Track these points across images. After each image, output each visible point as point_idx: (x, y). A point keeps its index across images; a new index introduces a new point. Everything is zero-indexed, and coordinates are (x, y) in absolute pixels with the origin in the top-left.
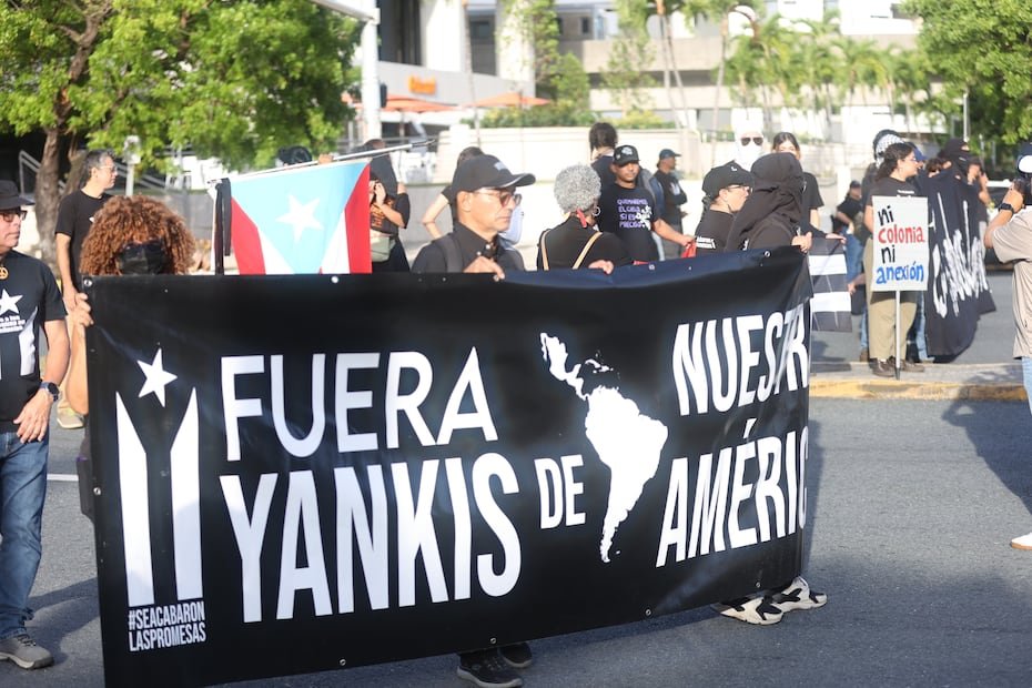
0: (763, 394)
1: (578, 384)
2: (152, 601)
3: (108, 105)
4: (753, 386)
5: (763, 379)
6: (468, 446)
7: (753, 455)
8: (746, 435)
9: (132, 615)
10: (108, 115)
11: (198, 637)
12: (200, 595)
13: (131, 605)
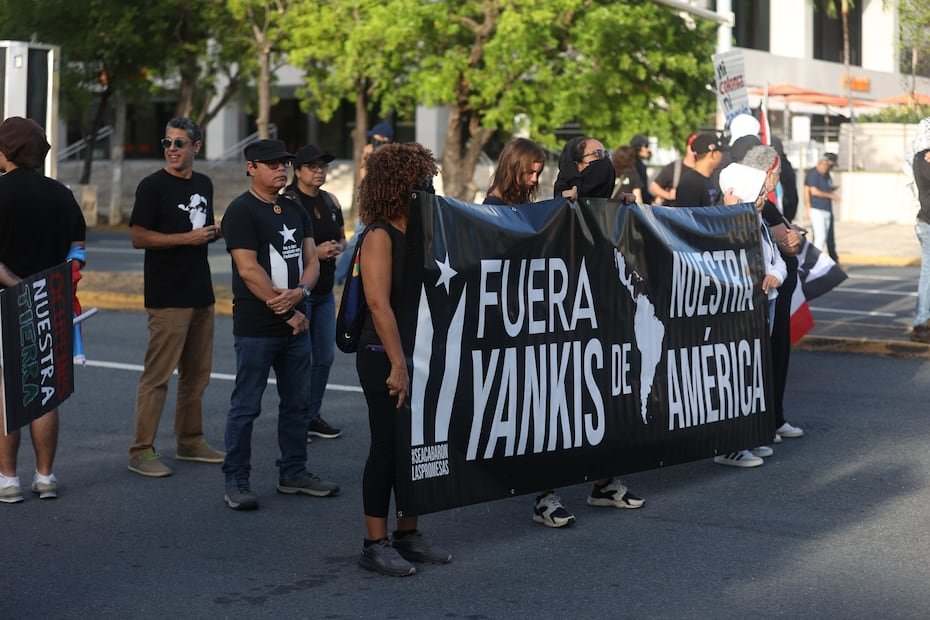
0: (714, 310)
1: (631, 288)
2: (422, 443)
3: (500, 86)
4: (706, 302)
5: (712, 297)
6: (584, 332)
7: (712, 354)
8: (706, 339)
9: (414, 452)
10: (499, 96)
11: (445, 471)
12: (446, 439)
13: (413, 444)
